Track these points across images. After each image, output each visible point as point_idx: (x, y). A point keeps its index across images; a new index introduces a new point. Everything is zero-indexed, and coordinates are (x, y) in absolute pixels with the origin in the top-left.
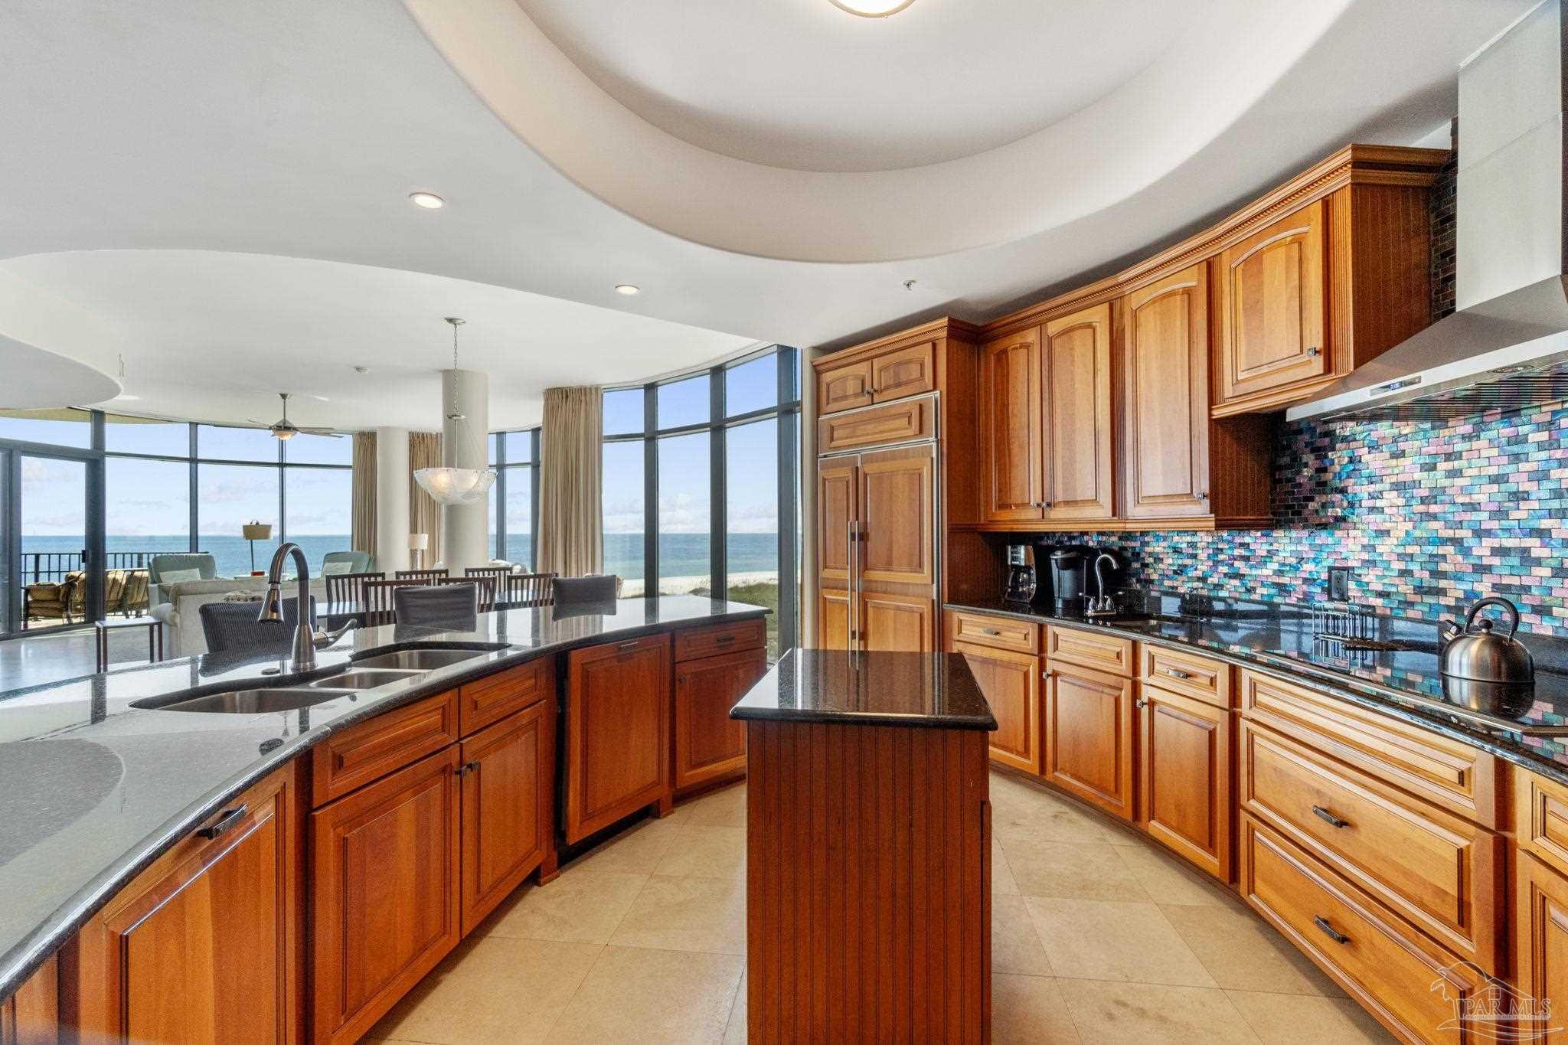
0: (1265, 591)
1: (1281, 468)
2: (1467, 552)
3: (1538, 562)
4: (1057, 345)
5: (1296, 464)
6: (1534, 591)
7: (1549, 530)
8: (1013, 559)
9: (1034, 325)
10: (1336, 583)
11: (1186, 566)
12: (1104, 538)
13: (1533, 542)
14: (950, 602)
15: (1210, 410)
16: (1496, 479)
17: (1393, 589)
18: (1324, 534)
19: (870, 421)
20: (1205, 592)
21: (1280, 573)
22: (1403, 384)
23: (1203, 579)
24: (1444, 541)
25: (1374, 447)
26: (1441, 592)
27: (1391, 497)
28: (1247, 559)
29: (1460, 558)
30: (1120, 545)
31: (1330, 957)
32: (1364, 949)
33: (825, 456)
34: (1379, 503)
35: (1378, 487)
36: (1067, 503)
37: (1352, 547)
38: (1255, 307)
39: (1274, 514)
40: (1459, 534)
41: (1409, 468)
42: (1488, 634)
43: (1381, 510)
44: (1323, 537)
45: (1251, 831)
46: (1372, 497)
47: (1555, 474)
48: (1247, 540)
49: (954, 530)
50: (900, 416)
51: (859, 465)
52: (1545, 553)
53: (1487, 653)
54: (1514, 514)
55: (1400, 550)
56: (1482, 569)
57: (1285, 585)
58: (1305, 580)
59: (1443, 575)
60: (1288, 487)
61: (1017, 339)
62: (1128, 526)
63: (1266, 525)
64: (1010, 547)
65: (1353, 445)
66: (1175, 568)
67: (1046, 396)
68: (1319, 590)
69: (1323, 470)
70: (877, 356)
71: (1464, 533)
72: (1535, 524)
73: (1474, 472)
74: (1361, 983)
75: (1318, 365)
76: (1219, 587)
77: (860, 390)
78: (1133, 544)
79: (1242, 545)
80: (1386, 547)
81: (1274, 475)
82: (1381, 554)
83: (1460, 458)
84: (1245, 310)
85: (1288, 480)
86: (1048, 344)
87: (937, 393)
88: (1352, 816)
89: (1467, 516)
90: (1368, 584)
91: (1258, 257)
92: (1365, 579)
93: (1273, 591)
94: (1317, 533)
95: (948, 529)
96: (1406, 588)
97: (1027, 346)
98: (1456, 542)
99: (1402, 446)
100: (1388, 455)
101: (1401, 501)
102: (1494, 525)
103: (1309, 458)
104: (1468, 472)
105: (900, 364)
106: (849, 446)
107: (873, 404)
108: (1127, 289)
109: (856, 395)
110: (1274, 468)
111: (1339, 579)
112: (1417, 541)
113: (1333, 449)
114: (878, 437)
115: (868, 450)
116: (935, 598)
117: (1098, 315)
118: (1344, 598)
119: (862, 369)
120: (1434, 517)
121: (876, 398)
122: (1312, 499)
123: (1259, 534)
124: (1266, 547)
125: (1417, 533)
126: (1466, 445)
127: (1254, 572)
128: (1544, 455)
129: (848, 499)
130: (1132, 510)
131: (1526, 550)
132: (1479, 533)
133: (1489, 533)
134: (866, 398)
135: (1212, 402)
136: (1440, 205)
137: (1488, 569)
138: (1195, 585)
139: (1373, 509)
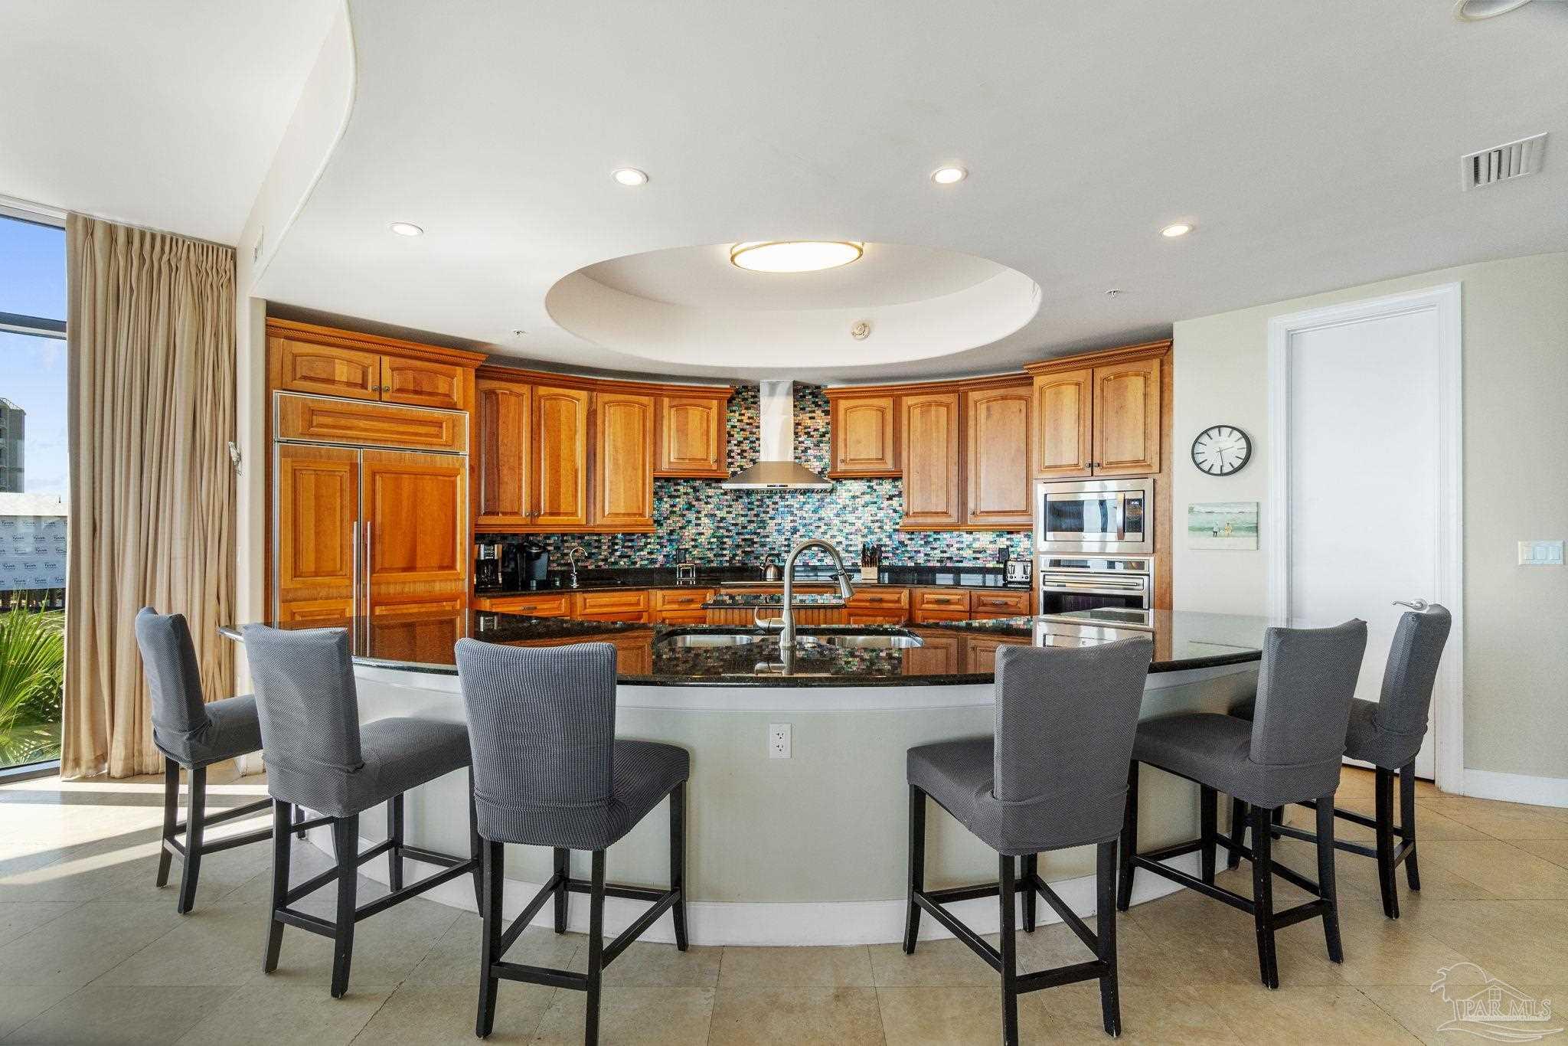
0: (642, 563)
2: (733, 541)
3: (756, 543)
4: (546, 404)
6: (755, 552)
7: (759, 533)
8: (486, 554)
9: (525, 383)
10: (679, 557)
11: (593, 554)
13: (755, 537)
17: (705, 557)
18: (674, 534)
20: (607, 567)
21: (652, 554)
23: (605, 560)
24: (725, 537)
27: (705, 520)
28: (632, 548)
29: (730, 542)
34: (699, 522)
35: (700, 516)
36: (552, 514)
37: (686, 541)
38: (683, 431)
43: (700, 525)
44: (674, 536)
46: (697, 520)
47: (762, 515)
48: (633, 538)
51: (359, 460)
52: (757, 540)
54: (748, 528)
55: (708, 541)
56: (738, 546)
57: (654, 559)
58: (664, 556)
59: (725, 549)
61: (508, 387)
62: (596, 530)
64: (484, 546)
65: (688, 497)
66: (587, 555)
67: (536, 437)
68: (670, 560)
69: (673, 506)
70: (387, 353)
71: (732, 534)
72: (755, 531)
73: (736, 513)
75: (715, 466)
76: (616, 563)
79: (628, 541)
80: (703, 540)
82: (699, 543)
83: (731, 507)
84: (677, 430)
86: (538, 401)
87: (467, 414)
89: (733, 528)
90: (695, 555)
91: (685, 408)
92: (692, 554)
93: (646, 563)
94: (671, 534)
96: (710, 555)
97: (517, 396)
98: (729, 537)
99: (709, 501)
100: (703, 503)
101: (709, 522)
102: (742, 531)
103: (665, 499)
104: (733, 513)
105: (421, 373)
106: (342, 438)
107: (382, 401)
108: (600, 387)
109: (350, 384)
111: (680, 554)
112: (714, 537)
113: (680, 498)
115: (372, 448)
116: (467, 590)
117: (580, 396)
118: (684, 562)
119: (362, 359)
120: (722, 528)
121: (387, 397)
122: (669, 518)
124: (643, 541)
125: (715, 534)
126: (734, 504)
127: (637, 554)
130: (600, 521)
131: (752, 539)
132: (737, 534)
134: (370, 392)
135: (654, 468)
137: (741, 546)
138: (601, 563)
139: (697, 525)
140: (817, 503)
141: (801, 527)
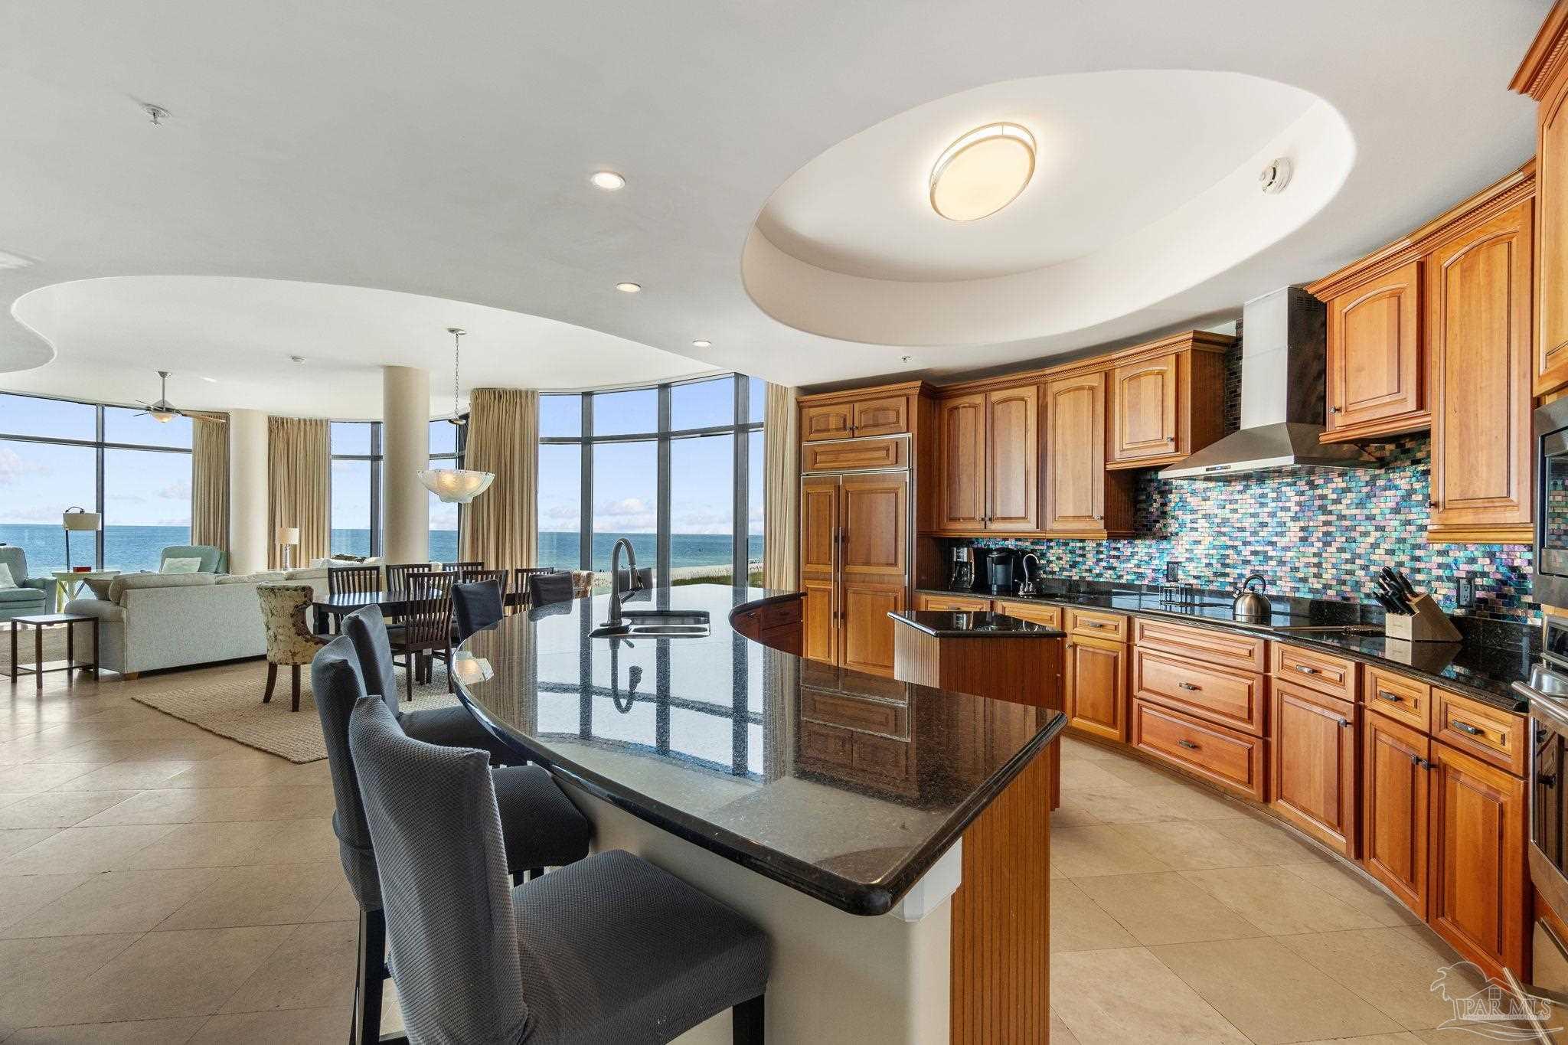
0: (1129, 577)
1: (1140, 502)
2: (1239, 553)
3: (1271, 558)
4: (998, 408)
5: (1149, 499)
6: (1270, 573)
7: (1276, 543)
8: (958, 557)
9: (980, 392)
10: (1171, 573)
11: (1078, 562)
12: (1020, 543)
13: (1269, 548)
14: (917, 588)
15: (1105, 465)
16: (1253, 515)
17: (1203, 574)
18: (1165, 542)
19: (852, 451)
20: (1090, 579)
21: (1138, 566)
22: (1222, 468)
23: (1090, 571)
24: (1228, 547)
25: (1193, 493)
26: (1227, 575)
27: (1202, 523)
28: (1118, 557)
29: (1236, 556)
30: (1032, 548)
31: (1186, 760)
32: (1204, 749)
33: (807, 475)
34: (1195, 525)
35: (1196, 516)
36: (1004, 519)
37: (1180, 550)
38: (1135, 407)
39: (1136, 530)
40: (1236, 543)
41: (1210, 507)
42: (1253, 593)
43: (1196, 529)
44: (1164, 544)
45: (1140, 707)
46: (1192, 522)
47: (1279, 514)
48: (1119, 545)
49: (921, 535)
50: (879, 449)
51: (841, 483)
52: (1273, 554)
53: (1253, 602)
54: (1261, 534)
55: (1206, 552)
56: (1246, 562)
57: (1141, 573)
58: (1154, 570)
59: (1227, 566)
60: (1144, 514)
61: (966, 400)
62: (1047, 535)
63: (1132, 537)
64: (955, 549)
65: (1182, 491)
66: (1071, 563)
67: (989, 443)
68: (1161, 576)
69: (1164, 505)
70: (857, 401)
71: (1238, 543)
72: (1270, 539)
73: (1244, 511)
74: (1202, 766)
75: (1172, 447)
76: (1099, 575)
77: (842, 426)
78: (1041, 547)
79: (1115, 549)
80: (1199, 551)
81: (1135, 507)
82: (1196, 555)
83: (1237, 503)
84: (1129, 407)
85: (1144, 509)
86: (990, 408)
87: (910, 435)
88: (1198, 684)
89: (1239, 534)
90: (1189, 571)
91: (1138, 376)
92: (1187, 569)
93: (1133, 577)
94: (1161, 542)
95: (917, 535)
96: (1208, 572)
97: (975, 407)
98: (1234, 547)
99: (1208, 494)
100: (1201, 499)
101: (1207, 525)
102: (1252, 539)
103: (1156, 496)
104: (1240, 511)
105: (878, 410)
106: (832, 469)
107: (853, 437)
108: (1050, 378)
109: (837, 429)
110: (1136, 502)
111: (1173, 569)
112: (1214, 547)
113: (1171, 493)
114: (857, 463)
115: (847, 473)
116: (907, 585)
117: (1030, 393)
118: (1176, 580)
119: (844, 409)
120: (1224, 534)
121: (856, 433)
122: (1158, 522)
123: (1126, 542)
124: (1130, 550)
125: (1215, 543)
126: (1240, 497)
127: (1123, 565)
128: (1274, 504)
129: (830, 511)
130: (1050, 525)
131: (1266, 552)
132: (1245, 543)
133: (1249, 543)
134: (848, 432)
135: (1106, 461)
136: (1229, 365)
137: (1249, 562)
138: (1084, 574)
139: (1192, 529)
140: (1365, 490)
141: (1339, 534)
